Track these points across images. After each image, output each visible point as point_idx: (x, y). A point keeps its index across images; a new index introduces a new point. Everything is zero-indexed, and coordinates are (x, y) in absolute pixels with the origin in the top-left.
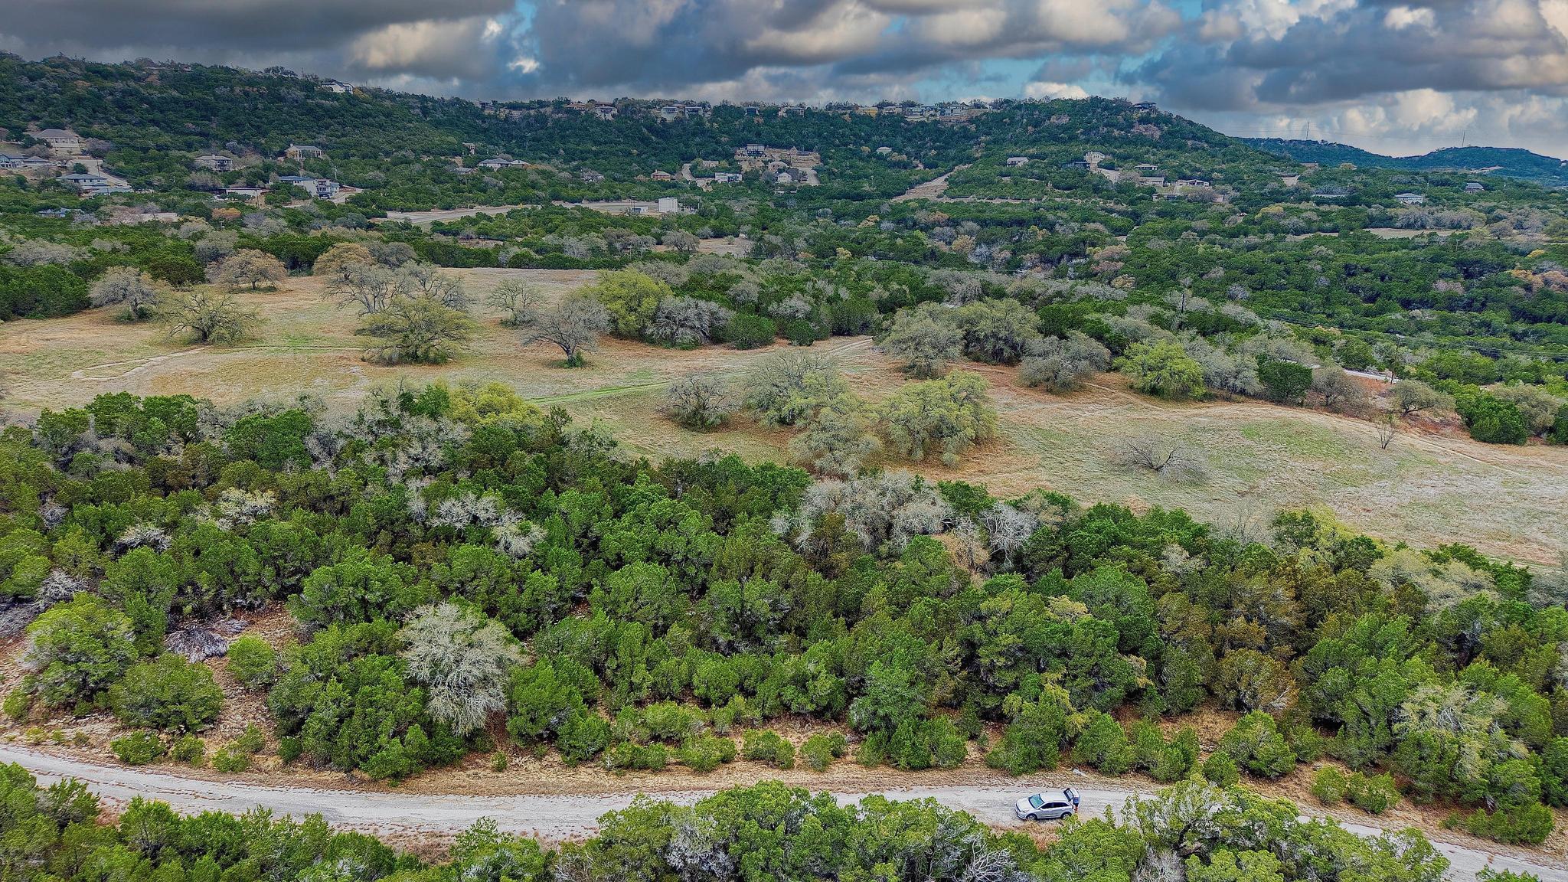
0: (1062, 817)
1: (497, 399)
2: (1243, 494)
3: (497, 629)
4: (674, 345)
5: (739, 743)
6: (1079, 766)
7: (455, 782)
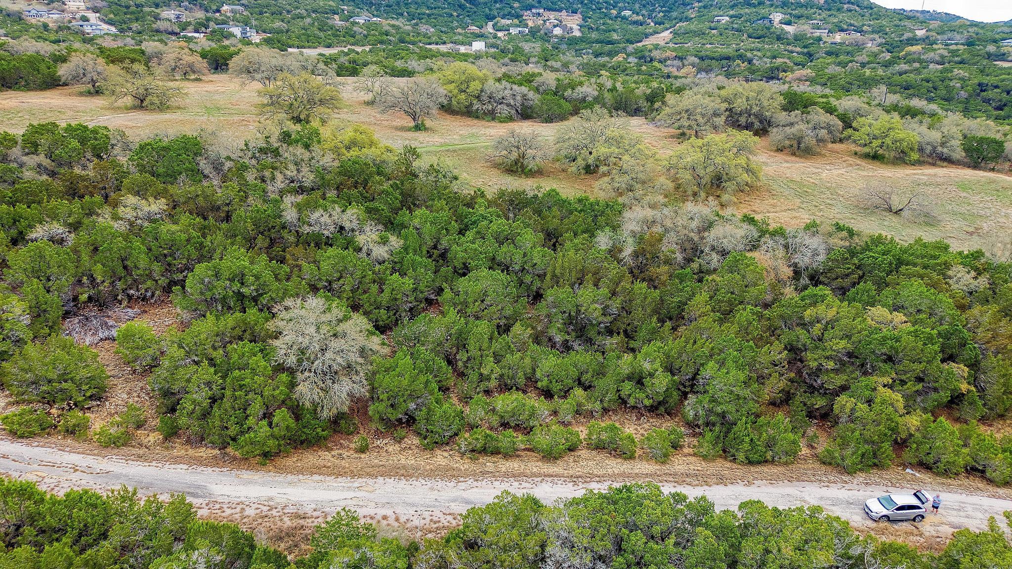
0: (914, 520)
1: (359, 137)
2: (971, 234)
3: (359, 323)
4: (493, 119)
5: (582, 431)
6: (912, 466)
7: (321, 462)
